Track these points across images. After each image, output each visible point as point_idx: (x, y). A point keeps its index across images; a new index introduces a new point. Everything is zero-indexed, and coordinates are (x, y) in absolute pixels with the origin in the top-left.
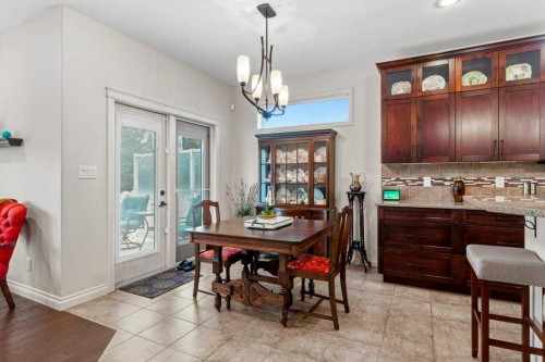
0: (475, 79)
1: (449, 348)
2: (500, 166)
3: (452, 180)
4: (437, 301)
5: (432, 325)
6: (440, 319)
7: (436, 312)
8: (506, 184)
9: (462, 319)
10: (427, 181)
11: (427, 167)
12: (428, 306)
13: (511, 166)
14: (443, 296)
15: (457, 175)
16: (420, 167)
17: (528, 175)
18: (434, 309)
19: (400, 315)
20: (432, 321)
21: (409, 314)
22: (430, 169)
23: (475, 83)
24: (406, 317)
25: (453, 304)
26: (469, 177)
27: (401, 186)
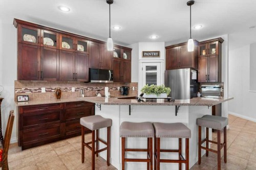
0: (65, 45)
1: (73, 165)
2: (73, 83)
3: (55, 89)
4: (56, 148)
5: (60, 159)
6: (62, 155)
7: (59, 153)
8: (75, 91)
9: (70, 150)
10: (43, 90)
11: (44, 83)
12: (54, 152)
13: (77, 83)
14: (57, 144)
15: (57, 86)
16: (40, 83)
17: (82, 87)
18: (57, 152)
19: (44, 164)
20: (60, 158)
21: (47, 161)
22: (45, 84)
23: (66, 47)
24: (47, 163)
25: (63, 146)
26: (63, 87)
27: (28, 93)
